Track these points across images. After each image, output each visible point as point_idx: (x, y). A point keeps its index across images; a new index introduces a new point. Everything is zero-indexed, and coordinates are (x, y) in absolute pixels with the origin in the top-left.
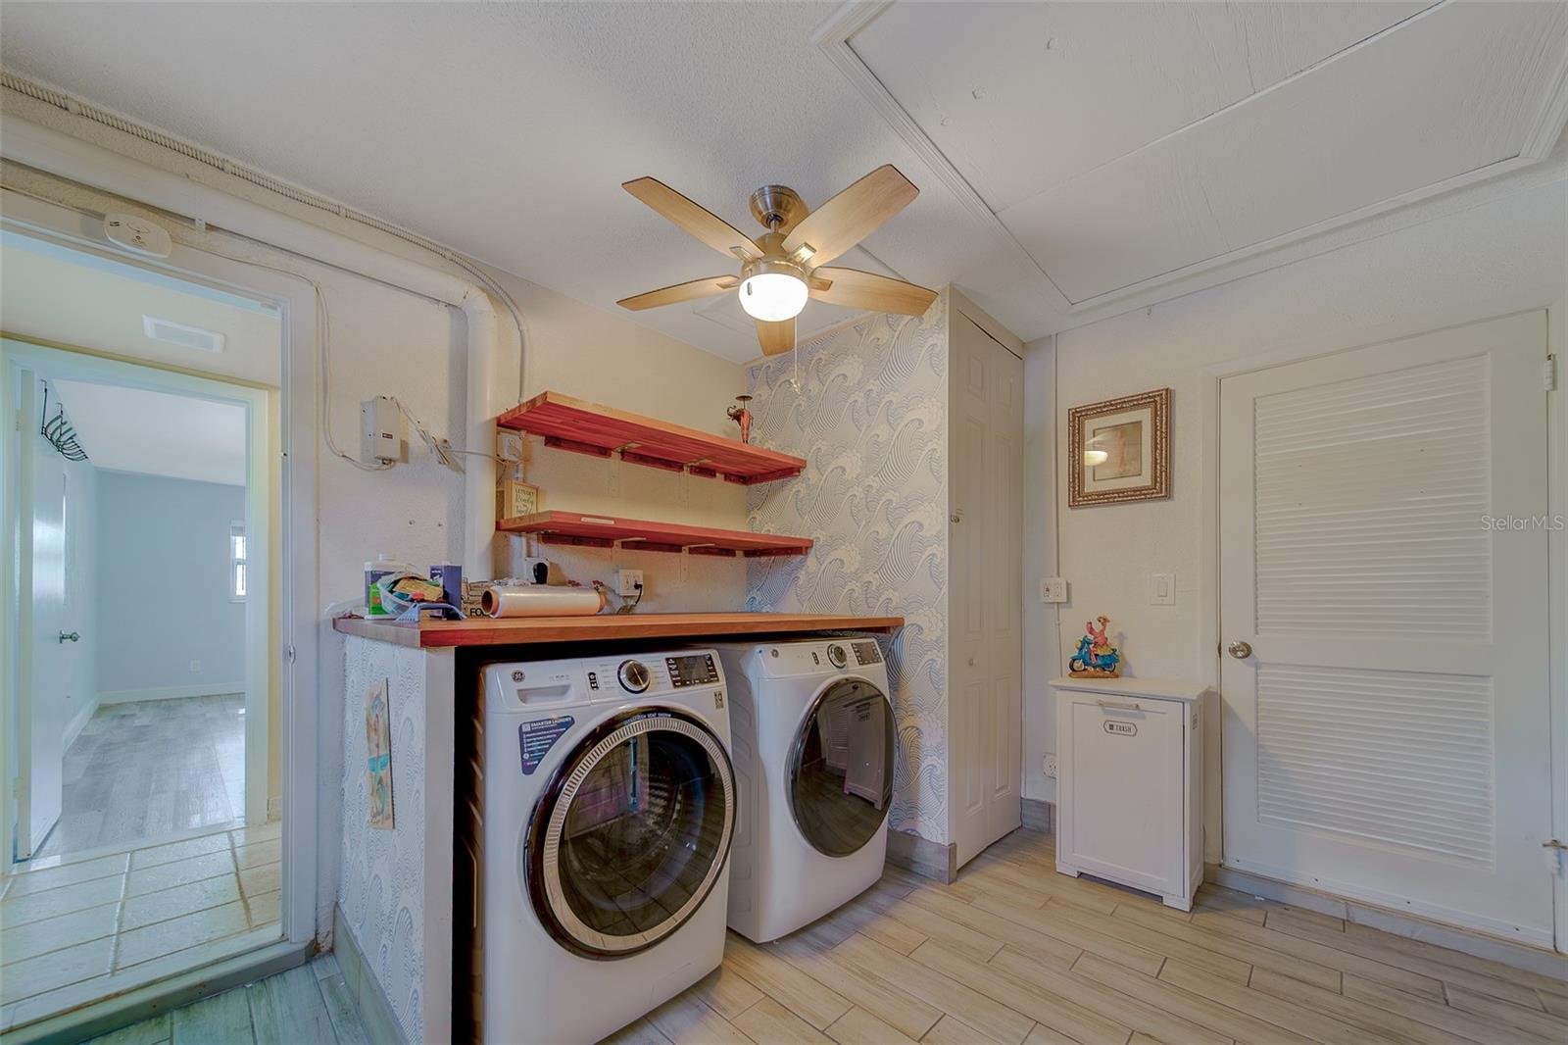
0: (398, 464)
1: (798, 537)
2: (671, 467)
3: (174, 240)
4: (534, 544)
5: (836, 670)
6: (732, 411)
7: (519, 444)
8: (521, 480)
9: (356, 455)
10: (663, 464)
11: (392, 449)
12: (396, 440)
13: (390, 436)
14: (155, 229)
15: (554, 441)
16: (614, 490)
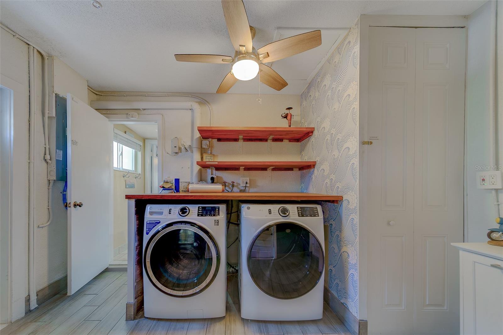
0: (179, 153)
1: (312, 161)
2: (262, 141)
3: (138, 114)
4: (214, 171)
5: (281, 217)
6: (283, 115)
7: (208, 143)
8: (210, 153)
9: (170, 153)
10: (259, 141)
11: (177, 150)
12: (177, 147)
13: (176, 147)
14: (135, 113)
15: (219, 140)
16: (241, 152)
